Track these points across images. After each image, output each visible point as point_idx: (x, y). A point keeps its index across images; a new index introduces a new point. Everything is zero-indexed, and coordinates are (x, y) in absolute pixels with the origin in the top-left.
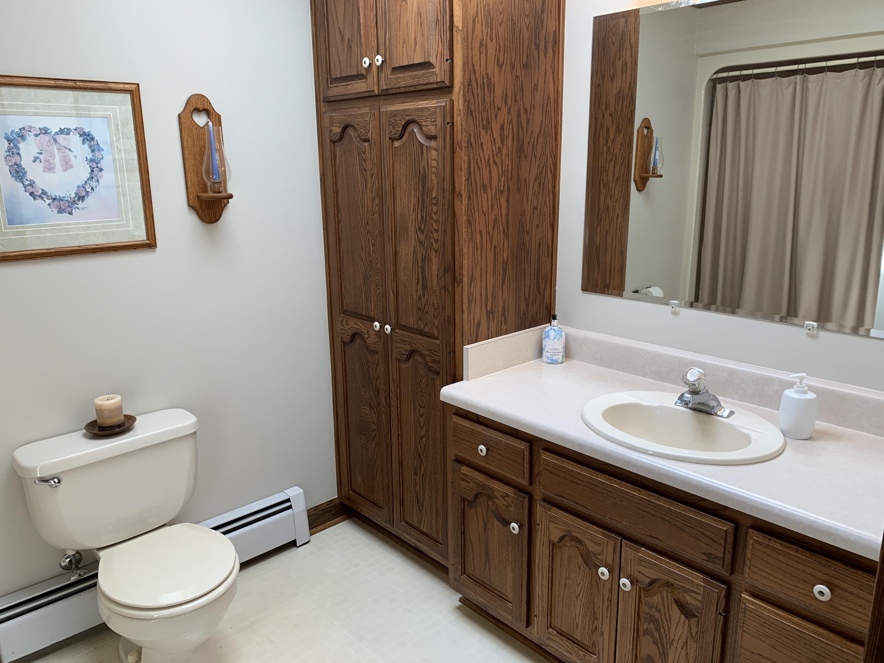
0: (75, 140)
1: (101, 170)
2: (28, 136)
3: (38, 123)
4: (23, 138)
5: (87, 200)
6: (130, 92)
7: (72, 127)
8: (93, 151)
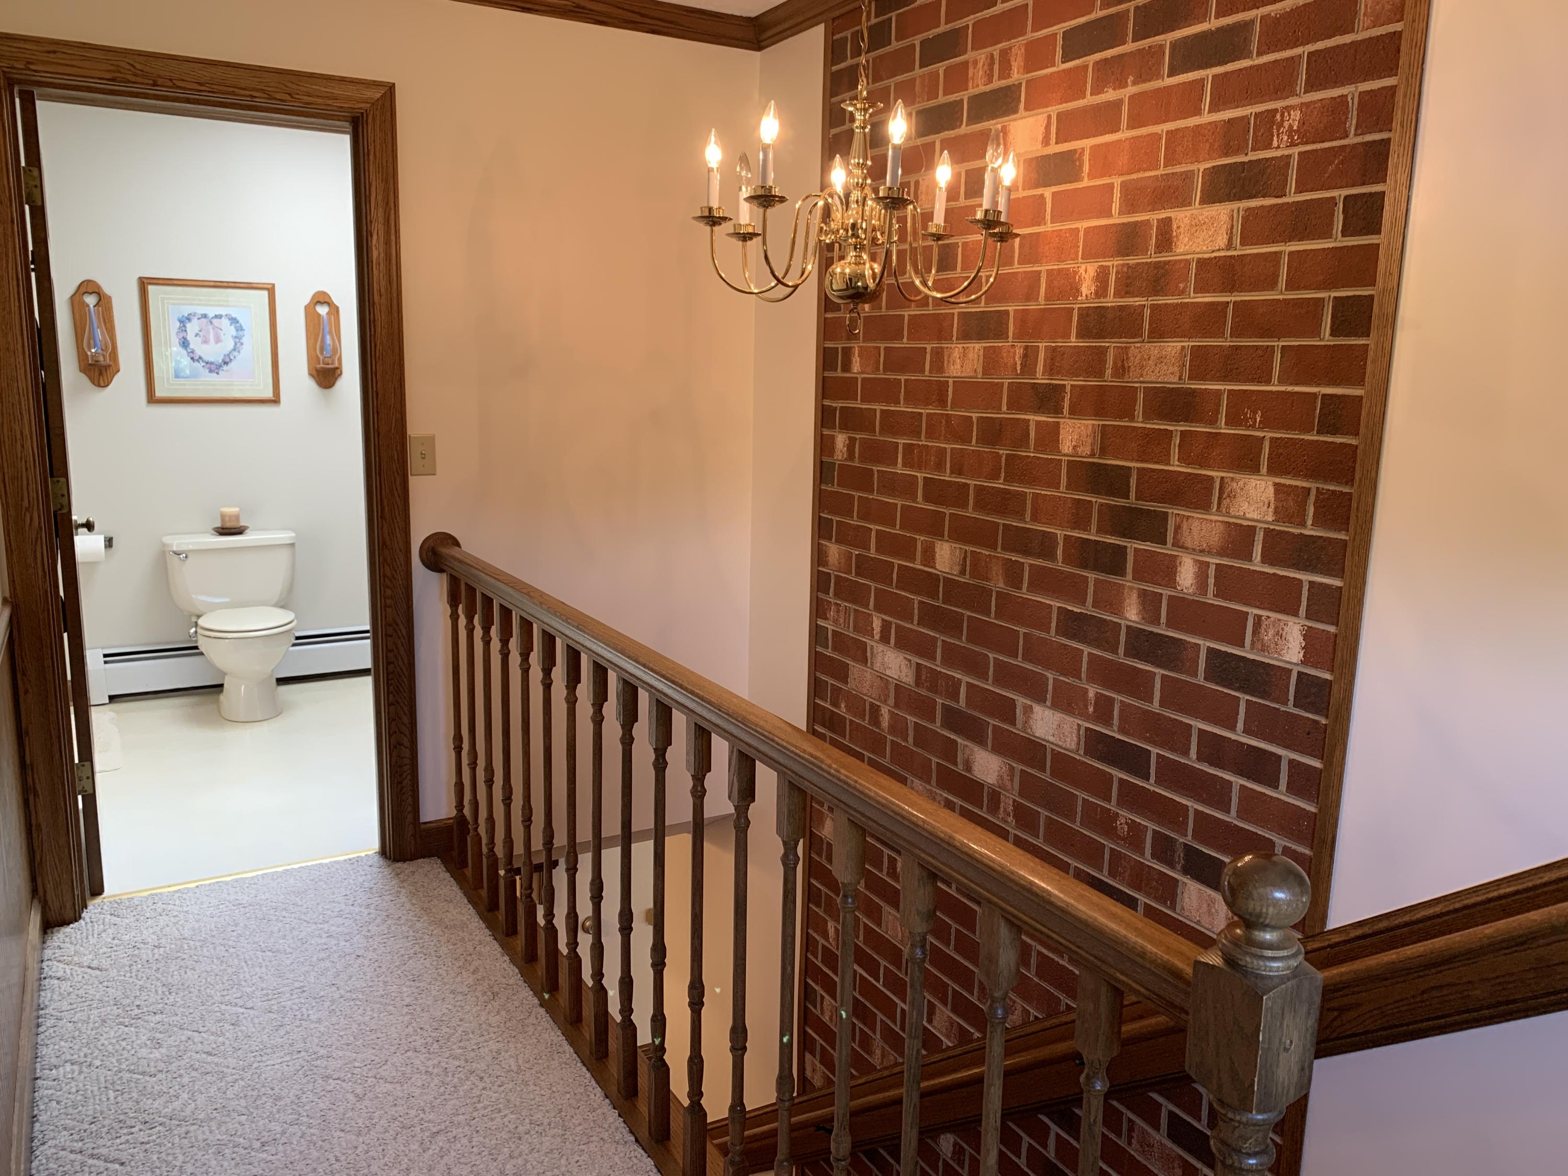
0: (225, 322)
1: (242, 344)
2: (193, 319)
3: (200, 310)
4: (189, 320)
5: (231, 365)
6: (268, 289)
7: (224, 313)
8: (237, 330)
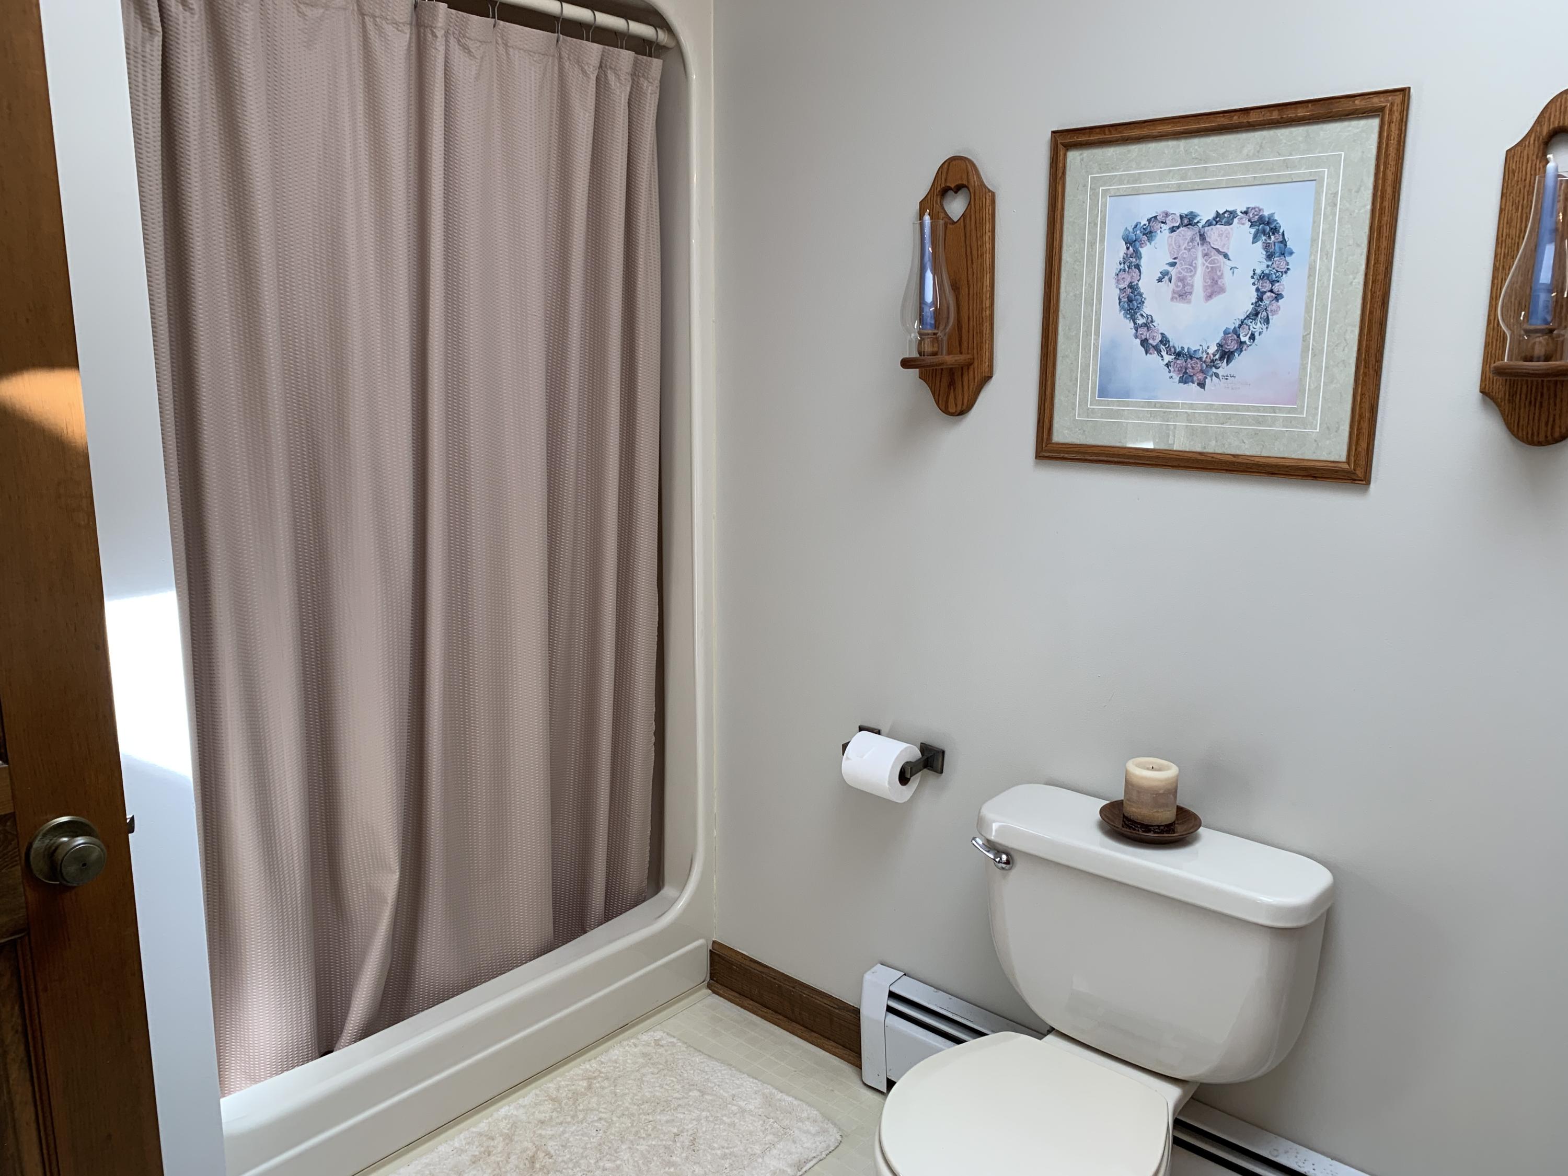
0: (1240, 234)
1: (1279, 297)
2: (1158, 232)
3: (1180, 204)
4: (1149, 234)
5: (1238, 360)
6: (1385, 111)
7: (1240, 208)
8: (1270, 257)
